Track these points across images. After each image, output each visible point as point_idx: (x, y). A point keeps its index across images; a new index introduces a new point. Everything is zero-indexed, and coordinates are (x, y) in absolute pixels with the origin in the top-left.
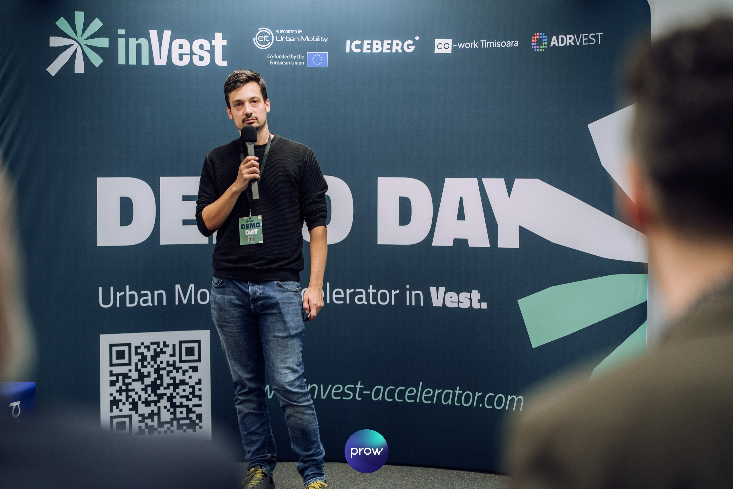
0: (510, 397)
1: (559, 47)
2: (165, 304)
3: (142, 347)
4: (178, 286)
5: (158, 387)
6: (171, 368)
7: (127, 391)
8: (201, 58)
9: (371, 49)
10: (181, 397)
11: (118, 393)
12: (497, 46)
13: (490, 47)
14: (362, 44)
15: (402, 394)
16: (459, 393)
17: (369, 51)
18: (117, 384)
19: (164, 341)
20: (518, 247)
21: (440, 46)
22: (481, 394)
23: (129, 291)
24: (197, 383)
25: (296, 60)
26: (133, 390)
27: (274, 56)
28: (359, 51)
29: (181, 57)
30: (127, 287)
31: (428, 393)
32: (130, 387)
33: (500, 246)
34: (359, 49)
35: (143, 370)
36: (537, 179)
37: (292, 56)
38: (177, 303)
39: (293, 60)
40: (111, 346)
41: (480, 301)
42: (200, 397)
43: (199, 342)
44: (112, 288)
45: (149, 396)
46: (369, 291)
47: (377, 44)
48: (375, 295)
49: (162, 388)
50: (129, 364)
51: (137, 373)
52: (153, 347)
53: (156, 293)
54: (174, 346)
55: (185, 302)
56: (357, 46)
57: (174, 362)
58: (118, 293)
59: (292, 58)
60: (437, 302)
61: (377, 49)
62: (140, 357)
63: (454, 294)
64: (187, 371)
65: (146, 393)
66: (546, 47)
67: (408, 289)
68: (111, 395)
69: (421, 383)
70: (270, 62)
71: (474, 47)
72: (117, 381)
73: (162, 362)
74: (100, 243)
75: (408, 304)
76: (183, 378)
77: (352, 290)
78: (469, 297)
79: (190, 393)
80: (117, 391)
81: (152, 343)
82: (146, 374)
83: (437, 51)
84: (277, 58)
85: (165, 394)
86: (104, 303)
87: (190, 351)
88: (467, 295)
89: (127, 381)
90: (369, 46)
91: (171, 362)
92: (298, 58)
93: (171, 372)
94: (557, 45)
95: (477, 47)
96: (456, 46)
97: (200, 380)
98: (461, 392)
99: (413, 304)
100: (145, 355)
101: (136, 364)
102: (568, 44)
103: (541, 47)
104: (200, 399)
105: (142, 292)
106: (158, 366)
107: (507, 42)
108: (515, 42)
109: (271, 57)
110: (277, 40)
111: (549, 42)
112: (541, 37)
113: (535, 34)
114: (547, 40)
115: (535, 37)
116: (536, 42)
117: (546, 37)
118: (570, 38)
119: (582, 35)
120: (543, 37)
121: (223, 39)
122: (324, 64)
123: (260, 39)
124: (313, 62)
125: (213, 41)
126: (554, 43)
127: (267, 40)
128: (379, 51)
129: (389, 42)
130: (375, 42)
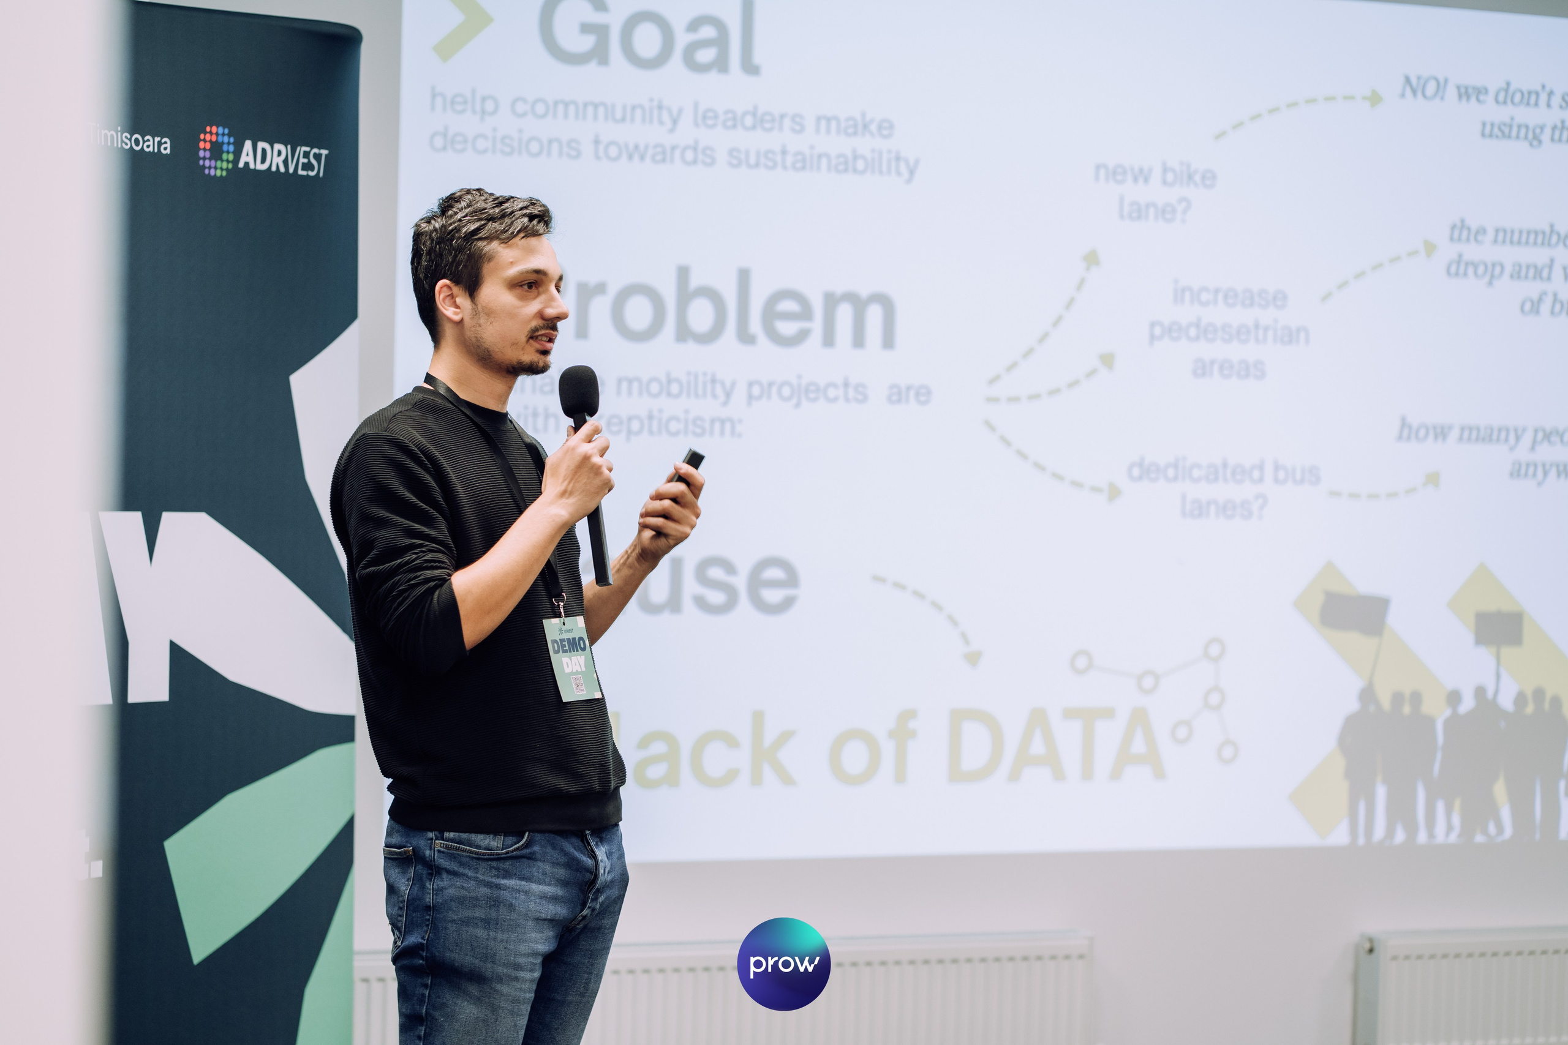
1: (255, 170)
12: (123, 144)
20: (164, 695)
66: (230, 166)
94: (252, 166)
102: (274, 169)
103: (217, 164)
107: (146, 139)
108: (163, 141)
111: (238, 153)
112: (220, 139)
113: (208, 129)
114: (231, 148)
115: (208, 137)
116: (209, 150)
117: (232, 140)
118: (279, 153)
119: (298, 148)
120: (226, 139)
126: (246, 159)
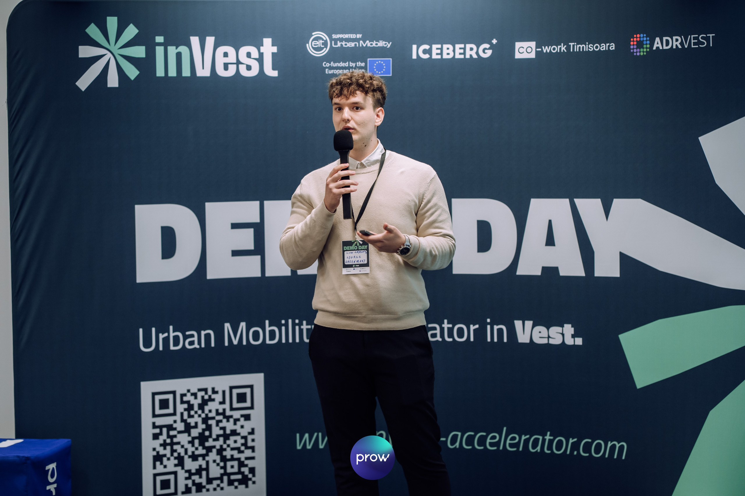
0: (611, 443)
1: (663, 50)
2: (213, 345)
3: (189, 394)
4: (227, 326)
5: (206, 439)
6: (220, 418)
7: (172, 444)
8: (249, 68)
9: (441, 54)
10: (233, 449)
11: (162, 448)
12: (589, 49)
13: (581, 50)
14: (431, 49)
15: (482, 441)
16: (549, 440)
17: (439, 57)
18: (160, 437)
19: (213, 386)
20: (617, 274)
21: (521, 50)
22: (575, 440)
23: (173, 332)
24: (250, 433)
25: (356, 68)
26: (178, 443)
27: (330, 63)
28: (427, 56)
29: (226, 67)
30: (171, 328)
31: (513, 439)
32: (175, 440)
33: (597, 274)
34: (427, 54)
35: (189, 420)
36: (640, 200)
37: (350, 63)
38: (226, 344)
39: (352, 68)
40: (154, 394)
41: (573, 336)
42: (253, 449)
43: (251, 387)
44: (154, 330)
45: (197, 449)
46: (443, 326)
47: (448, 49)
48: (450, 331)
49: (210, 440)
50: (174, 414)
51: (183, 424)
52: (200, 394)
53: (203, 333)
54: (224, 392)
55: (235, 342)
56: (425, 51)
57: (224, 410)
58: (160, 335)
59: (350, 66)
60: (523, 338)
61: (448, 54)
62: (186, 406)
63: (542, 329)
64: (238, 420)
65: (193, 446)
66: (648, 50)
67: (489, 324)
68: (154, 449)
69: (505, 429)
70: (326, 71)
71: (562, 51)
72: (161, 433)
73: (210, 411)
74: (140, 279)
75: (489, 340)
76: (234, 427)
78: (561, 332)
79: (242, 445)
80: (161, 445)
81: (200, 390)
82: (193, 424)
83: (518, 56)
84: (334, 66)
85: (214, 447)
86: (145, 346)
87: (242, 398)
88: (559, 329)
89: (172, 433)
90: (439, 51)
91: (221, 411)
92: (358, 66)
93: (221, 421)
94: (661, 48)
95: (566, 51)
96: (540, 50)
97: (253, 430)
98: (552, 438)
99: (496, 340)
100: (191, 403)
101: (182, 414)
102: (674, 47)
103: (642, 50)
104: (253, 451)
105: (188, 333)
106: (207, 415)
109: (327, 65)
110: (333, 46)
111: (651, 44)
112: (642, 39)
113: (635, 36)
114: (648, 42)
115: (635, 39)
116: (636, 45)
117: (648, 39)
118: (677, 40)
119: (690, 36)
120: (644, 39)
121: (273, 45)
122: (387, 72)
123: (314, 45)
124: (375, 70)
125: (261, 48)
126: (658, 46)
127: (323, 46)
128: (450, 56)
129: (462, 46)
130: (445, 46)
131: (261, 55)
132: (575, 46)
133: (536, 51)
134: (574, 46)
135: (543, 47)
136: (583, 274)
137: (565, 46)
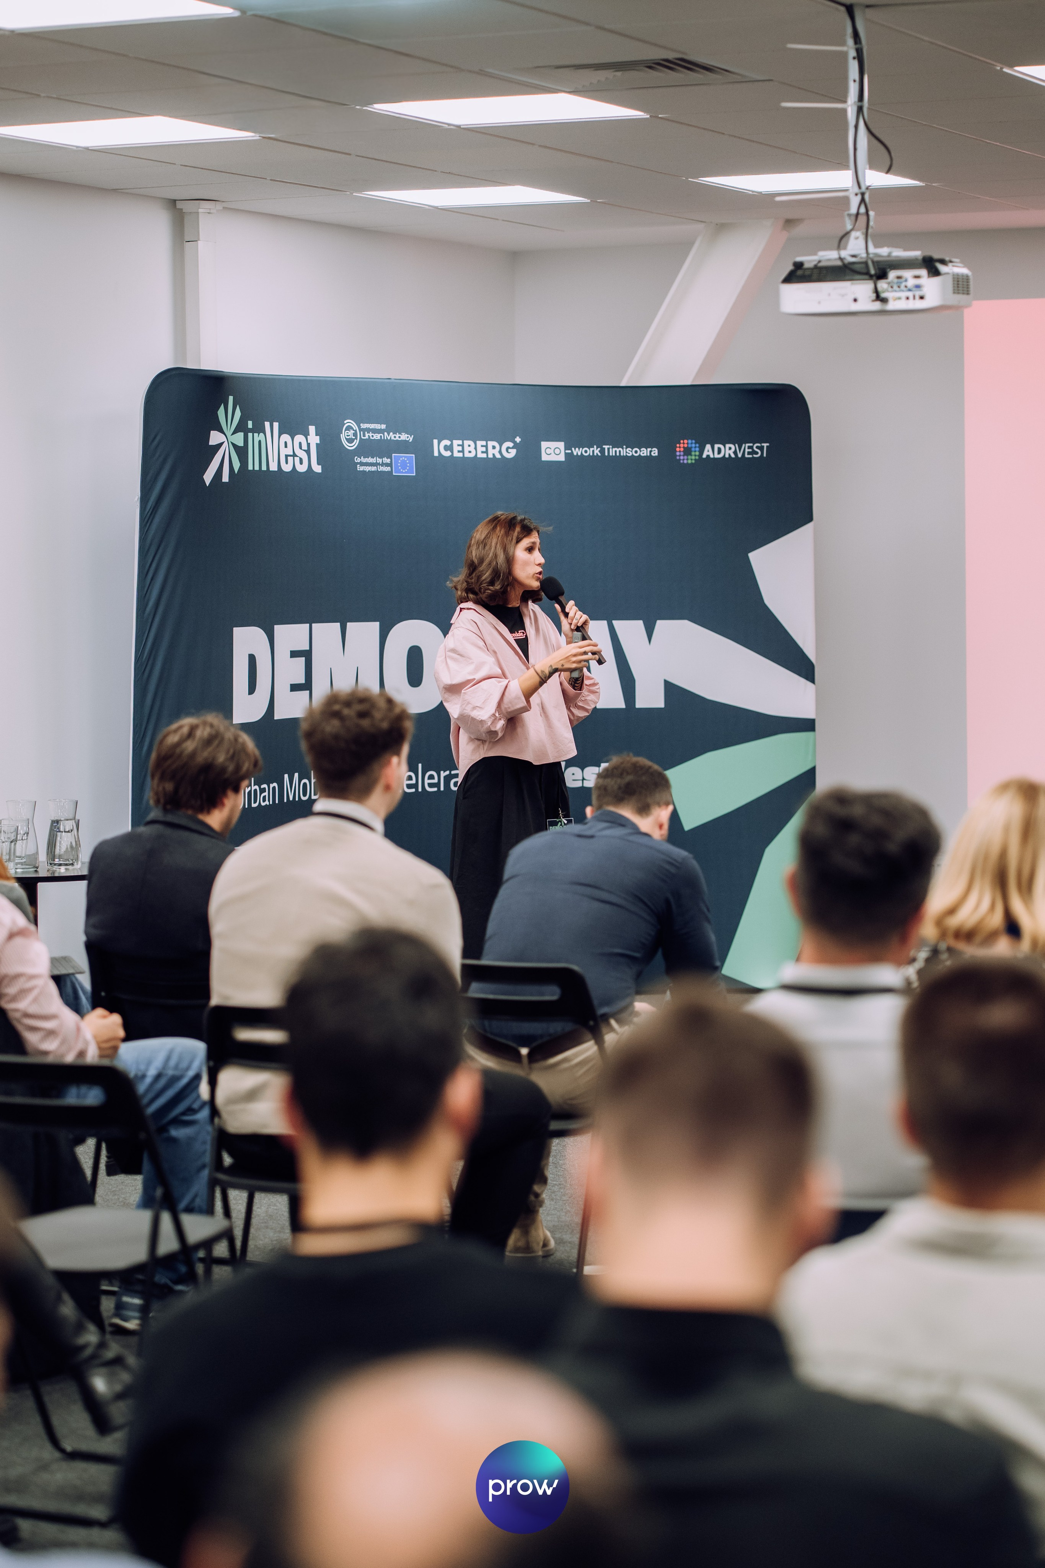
1: (714, 459)
2: (277, 802)
4: (286, 776)
9: (463, 451)
13: (618, 454)
14: (452, 444)
17: (461, 455)
20: (661, 705)
21: (548, 451)
23: (254, 786)
25: (383, 464)
27: (361, 458)
28: (449, 454)
33: (638, 706)
34: (449, 452)
36: (685, 621)
37: (378, 459)
38: (285, 801)
39: (379, 464)
47: (469, 446)
53: (272, 787)
55: (291, 799)
56: (446, 448)
59: (378, 462)
61: (470, 452)
63: (576, 770)
66: (697, 458)
70: (358, 468)
71: (595, 454)
77: (447, 773)
83: (545, 457)
84: (364, 462)
90: (460, 448)
92: (384, 462)
94: (712, 456)
95: (599, 454)
96: (570, 451)
102: (727, 456)
103: (689, 457)
105: (262, 786)
107: (642, 449)
108: (653, 449)
109: (358, 460)
110: (363, 438)
111: (702, 451)
112: (690, 446)
113: (682, 441)
114: (697, 449)
115: (682, 445)
116: (683, 451)
117: (697, 445)
118: (730, 448)
119: (744, 445)
120: (693, 445)
121: (316, 435)
122: (411, 471)
123: (347, 436)
124: (400, 468)
125: (308, 436)
126: (708, 453)
127: (354, 437)
128: (472, 455)
129: (484, 443)
130: (466, 443)
131: (309, 445)
132: (611, 449)
133: (566, 454)
134: (609, 449)
135: (573, 449)
136: (624, 706)
137: (599, 449)
